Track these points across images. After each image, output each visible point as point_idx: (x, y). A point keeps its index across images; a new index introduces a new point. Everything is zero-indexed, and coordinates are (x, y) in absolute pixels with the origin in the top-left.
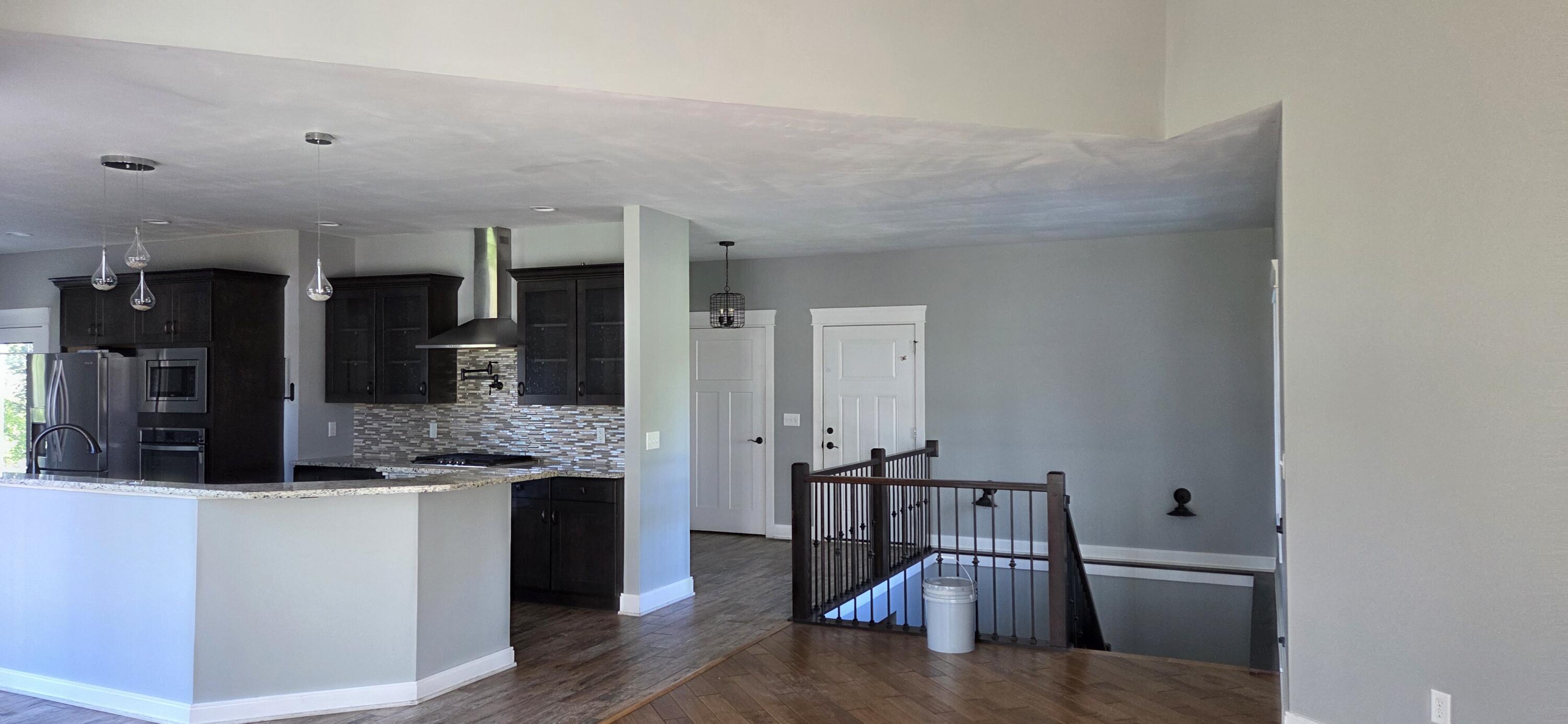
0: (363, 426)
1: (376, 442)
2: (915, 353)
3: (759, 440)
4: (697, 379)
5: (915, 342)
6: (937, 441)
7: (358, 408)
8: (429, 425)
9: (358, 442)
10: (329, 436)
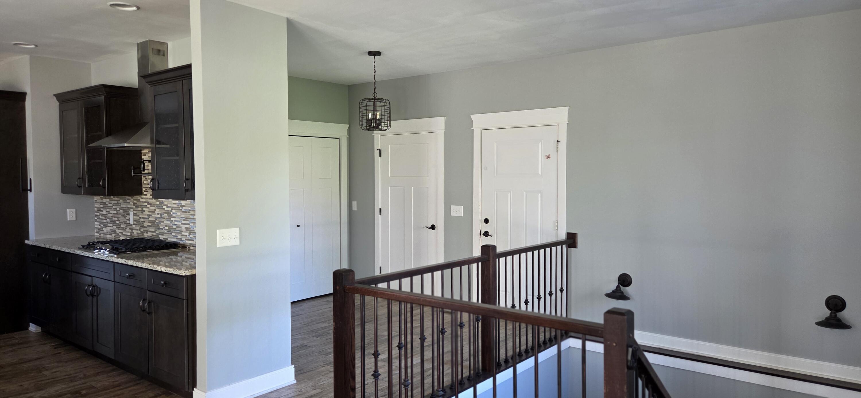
0: (99, 212)
1: (105, 226)
2: (558, 152)
3: (433, 227)
4: (390, 176)
5: (558, 141)
6: (577, 233)
7: (96, 198)
8: (129, 213)
9: (97, 225)
10: (68, 220)
